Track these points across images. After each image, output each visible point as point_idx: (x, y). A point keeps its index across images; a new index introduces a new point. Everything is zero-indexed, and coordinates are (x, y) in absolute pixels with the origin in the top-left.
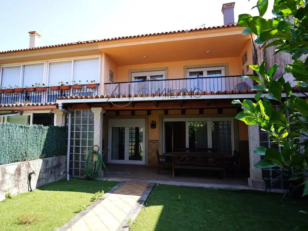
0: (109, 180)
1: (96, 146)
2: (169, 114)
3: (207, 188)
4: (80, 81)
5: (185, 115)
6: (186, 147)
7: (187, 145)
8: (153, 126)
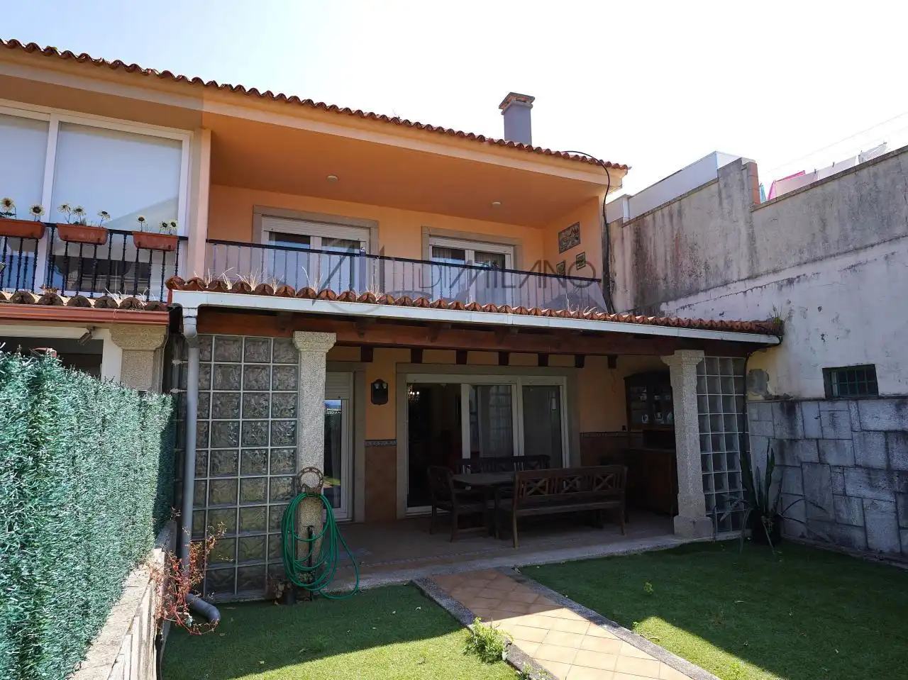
0: (364, 584)
1: (311, 469)
2: (424, 361)
3: (620, 554)
4: (105, 213)
5: (464, 365)
6: (516, 454)
7: (466, 453)
8: (380, 395)
